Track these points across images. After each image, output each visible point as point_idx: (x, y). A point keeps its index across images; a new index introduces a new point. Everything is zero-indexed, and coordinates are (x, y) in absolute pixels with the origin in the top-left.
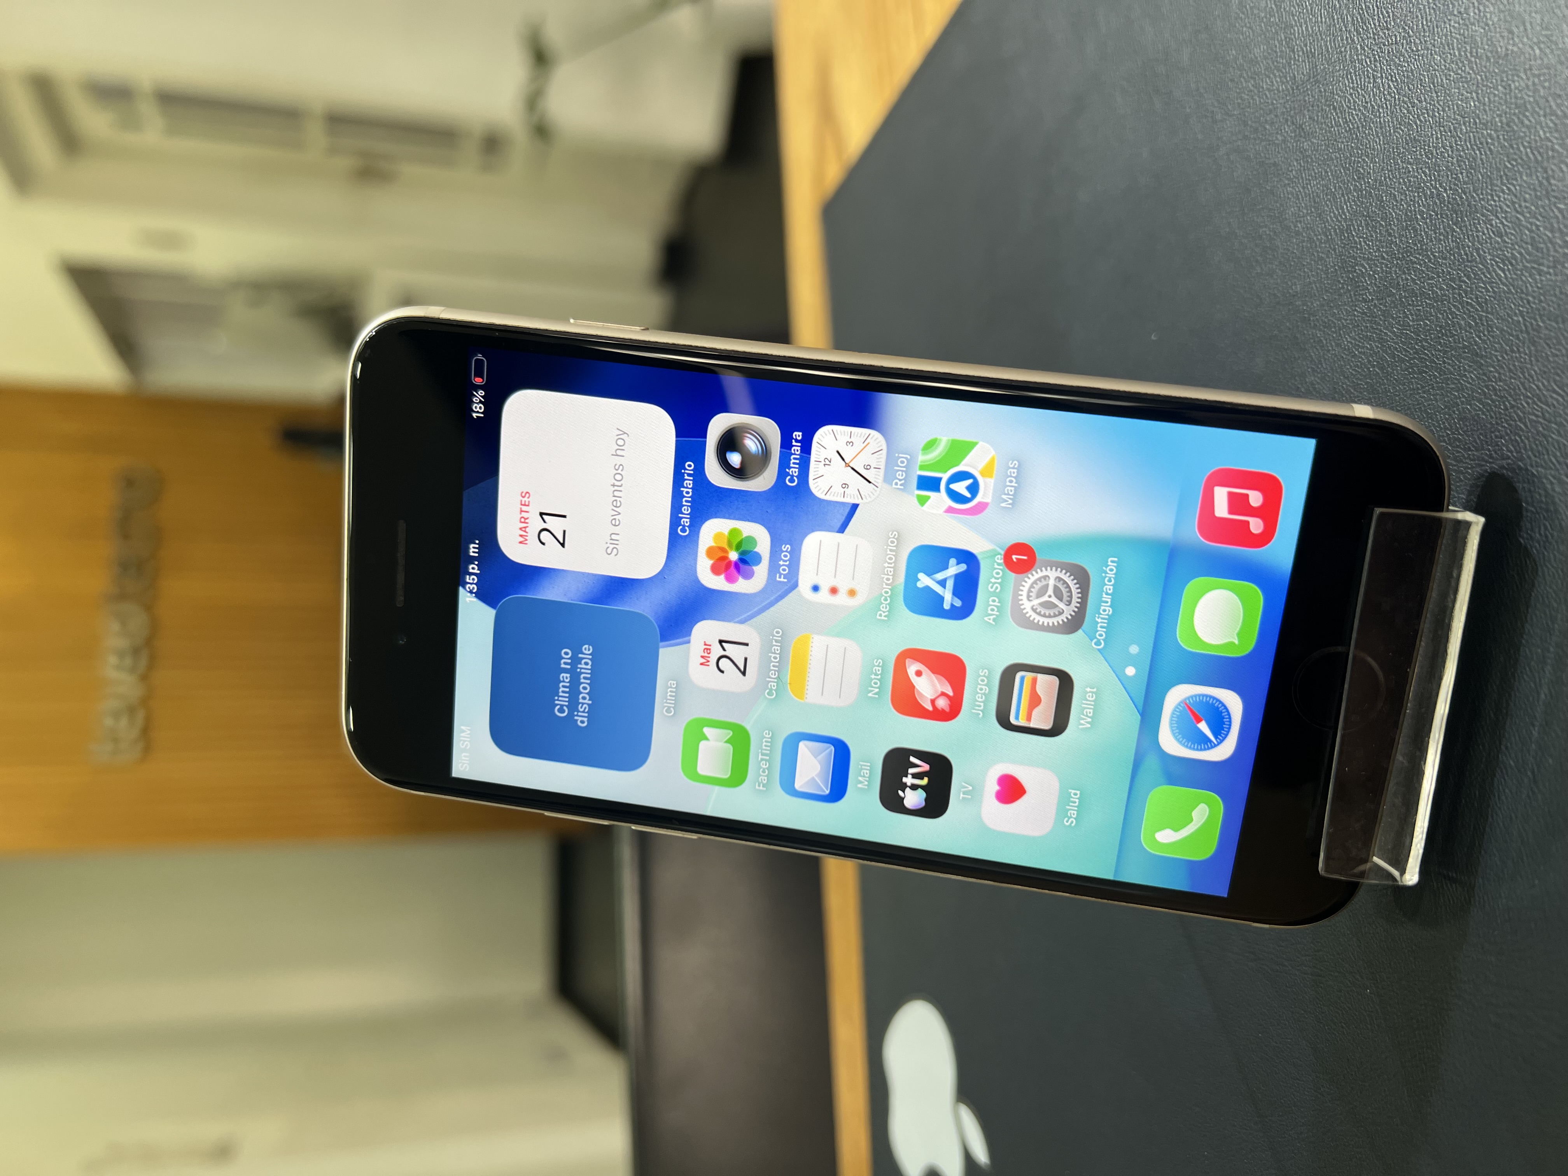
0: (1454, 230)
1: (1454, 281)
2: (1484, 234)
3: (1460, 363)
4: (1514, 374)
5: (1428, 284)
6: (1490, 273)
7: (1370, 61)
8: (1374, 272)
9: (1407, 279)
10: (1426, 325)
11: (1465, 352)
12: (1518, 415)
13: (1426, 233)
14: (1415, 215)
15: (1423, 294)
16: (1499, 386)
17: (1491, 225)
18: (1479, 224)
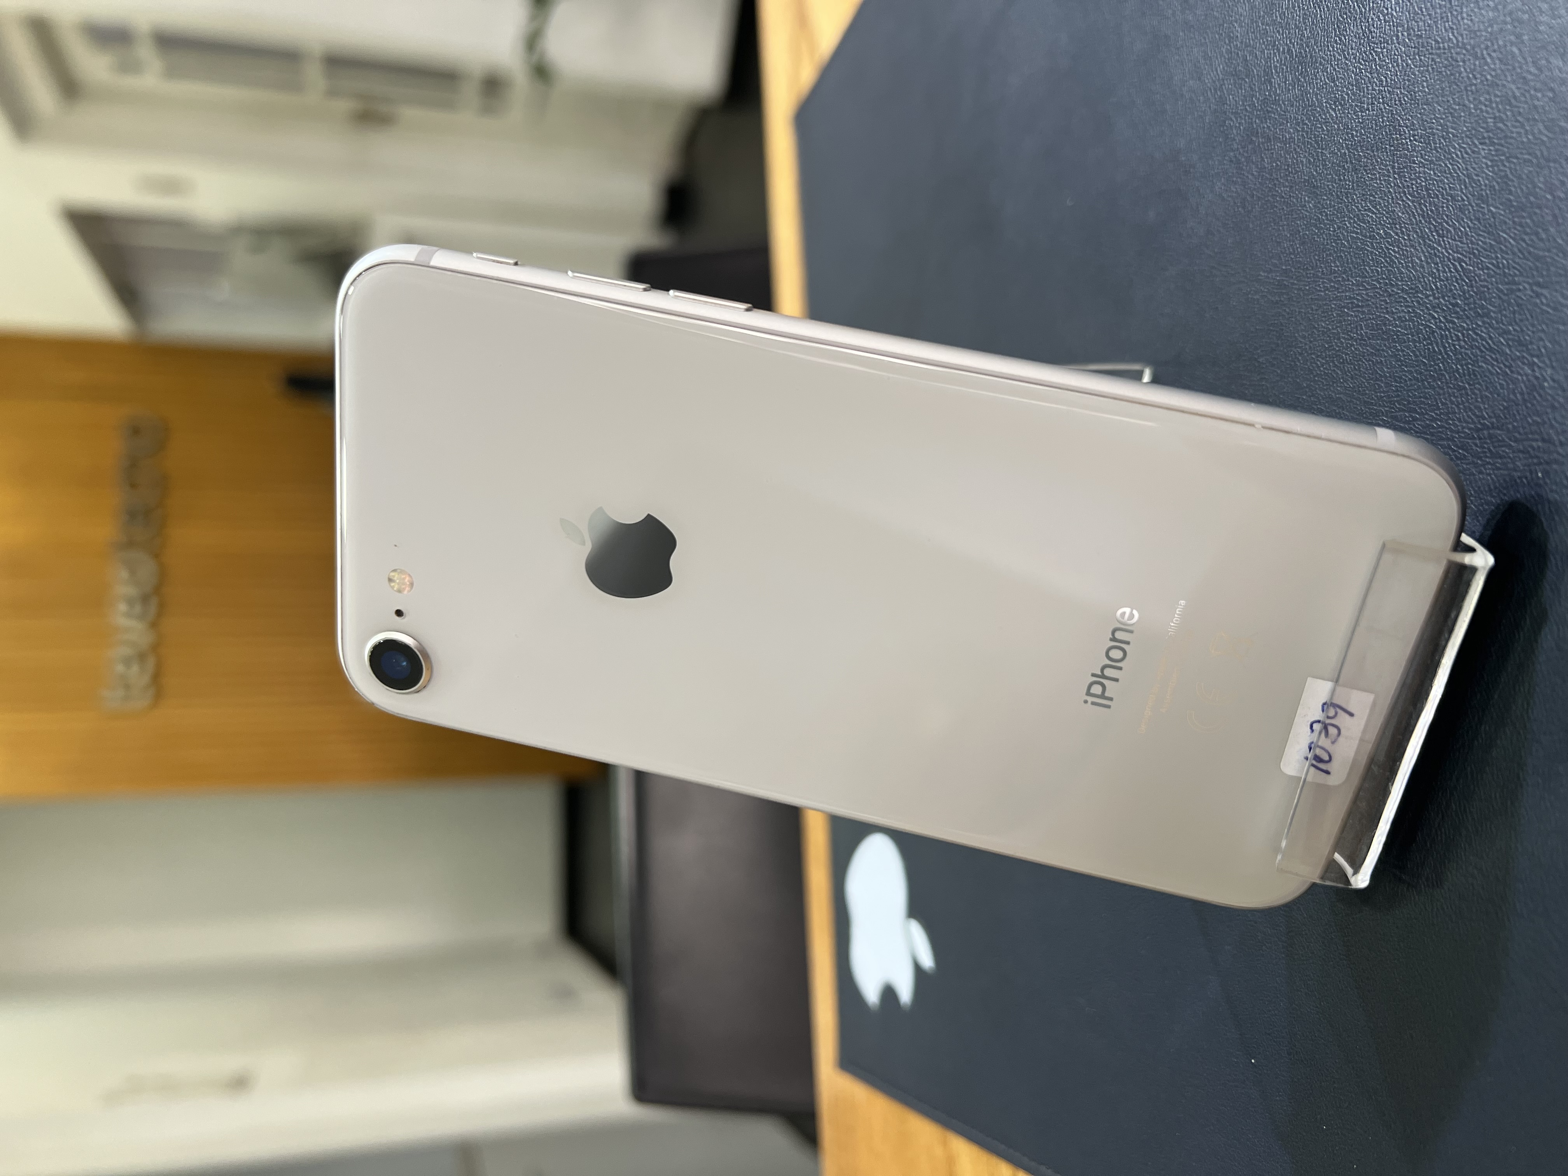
0: (1299, 80)
1: (1298, 124)
2: (1321, 81)
3: (1302, 195)
4: (1341, 199)
5: (1279, 129)
8: (1239, 123)
9: (1264, 127)
10: (1277, 165)
12: (1342, 234)
13: (1279, 85)
14: (1271, 70)
15: (1275, 138)
16: (1330, 211)
18: (1318, 72)
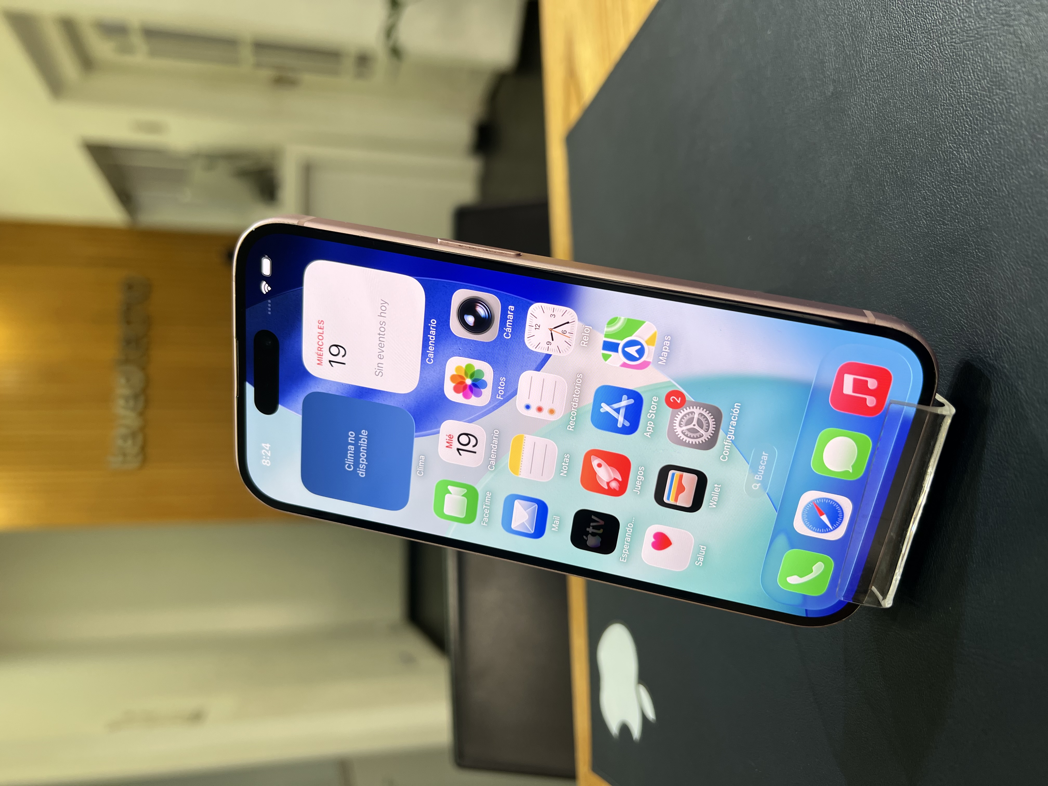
1: (901, 223)
4: (929, 280)
5: (889, 223)
6: (919, 221)
7: (864, 89)
8: (863, 213)
9: (879, 220)
10: (887, 247)
11: (906, 265)
15: (886, 229)
17: (921, 193)
